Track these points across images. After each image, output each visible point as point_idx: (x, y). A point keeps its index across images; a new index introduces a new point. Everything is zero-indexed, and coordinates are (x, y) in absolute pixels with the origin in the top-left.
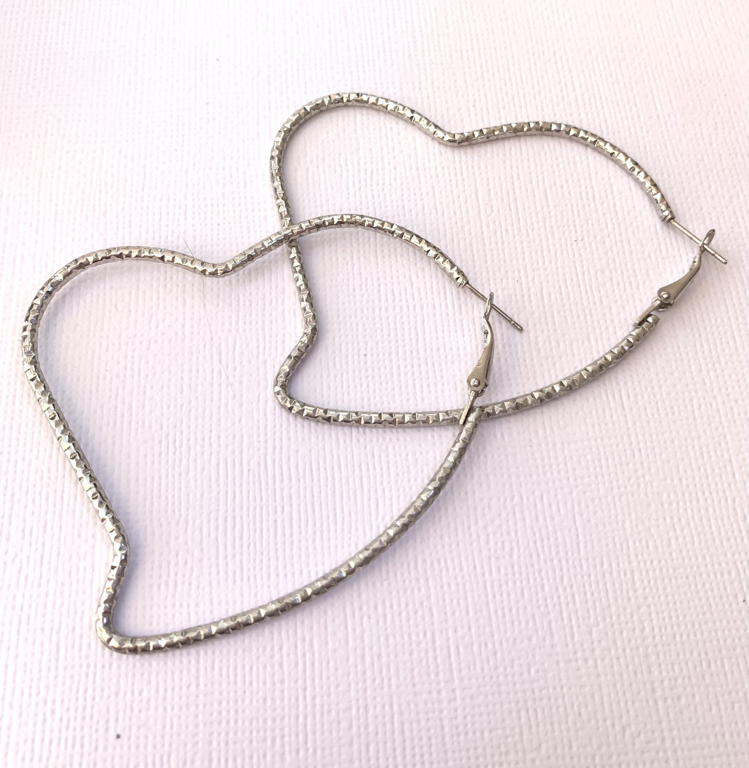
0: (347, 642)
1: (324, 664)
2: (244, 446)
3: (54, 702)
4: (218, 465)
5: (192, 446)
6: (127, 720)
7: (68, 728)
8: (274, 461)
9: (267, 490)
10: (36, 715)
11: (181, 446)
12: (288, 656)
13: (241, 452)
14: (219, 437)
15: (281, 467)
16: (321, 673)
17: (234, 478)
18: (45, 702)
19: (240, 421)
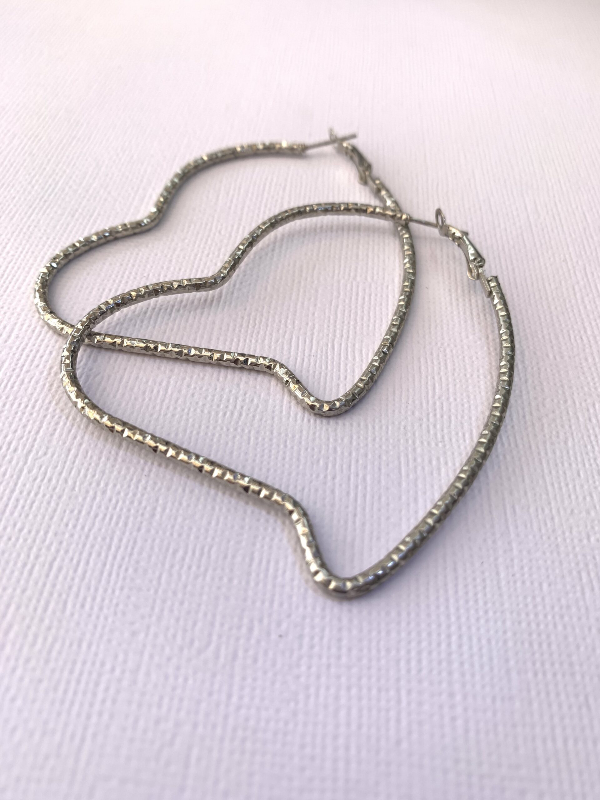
0: (400, 484)
1: (376, 497)
2: (315, 331)
3: (107, 485)
4: (291, 340)
5: (270, 324)
6: (174, 511)
7: (115, 508)
8: (341, 344)
9: (333, 362)
10: (87, 492)
11: (260, 323)
12: (341, 485)
13: (312, 334)
14: (294, 322)
15: (347, 349)
16: (373, 504)
17: (304, 350)
18: (98, 484)
19: (313, 314)
